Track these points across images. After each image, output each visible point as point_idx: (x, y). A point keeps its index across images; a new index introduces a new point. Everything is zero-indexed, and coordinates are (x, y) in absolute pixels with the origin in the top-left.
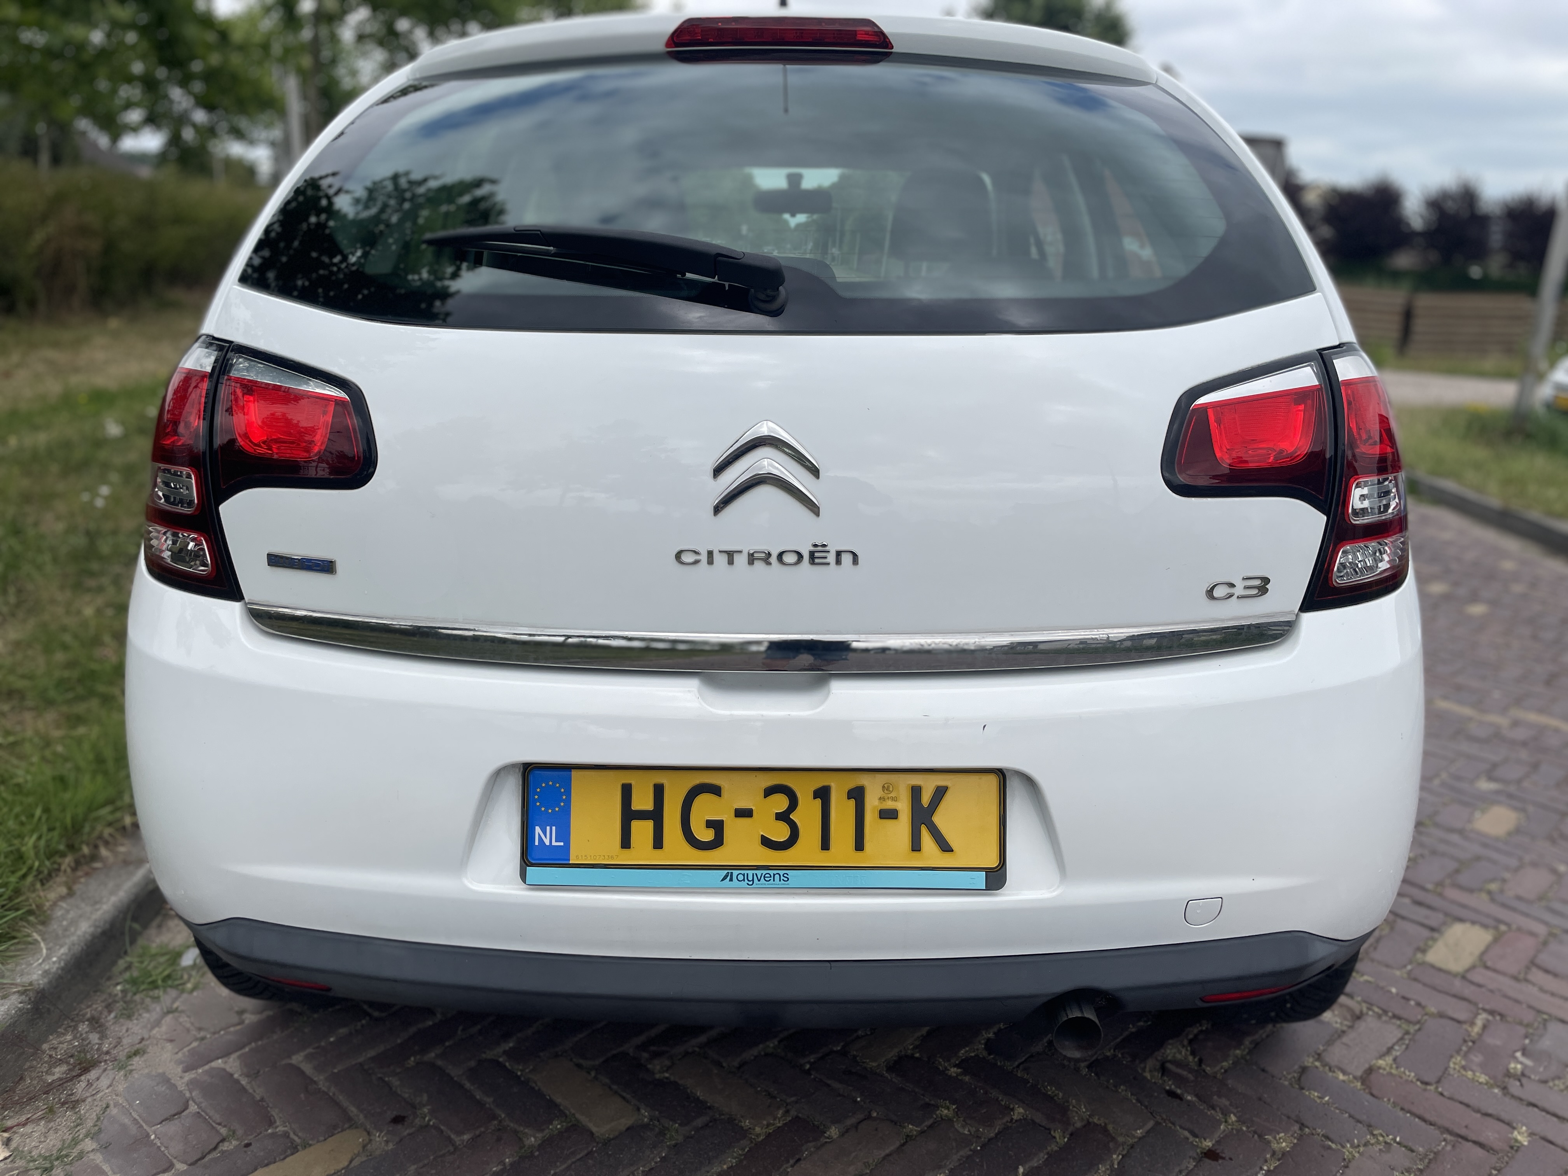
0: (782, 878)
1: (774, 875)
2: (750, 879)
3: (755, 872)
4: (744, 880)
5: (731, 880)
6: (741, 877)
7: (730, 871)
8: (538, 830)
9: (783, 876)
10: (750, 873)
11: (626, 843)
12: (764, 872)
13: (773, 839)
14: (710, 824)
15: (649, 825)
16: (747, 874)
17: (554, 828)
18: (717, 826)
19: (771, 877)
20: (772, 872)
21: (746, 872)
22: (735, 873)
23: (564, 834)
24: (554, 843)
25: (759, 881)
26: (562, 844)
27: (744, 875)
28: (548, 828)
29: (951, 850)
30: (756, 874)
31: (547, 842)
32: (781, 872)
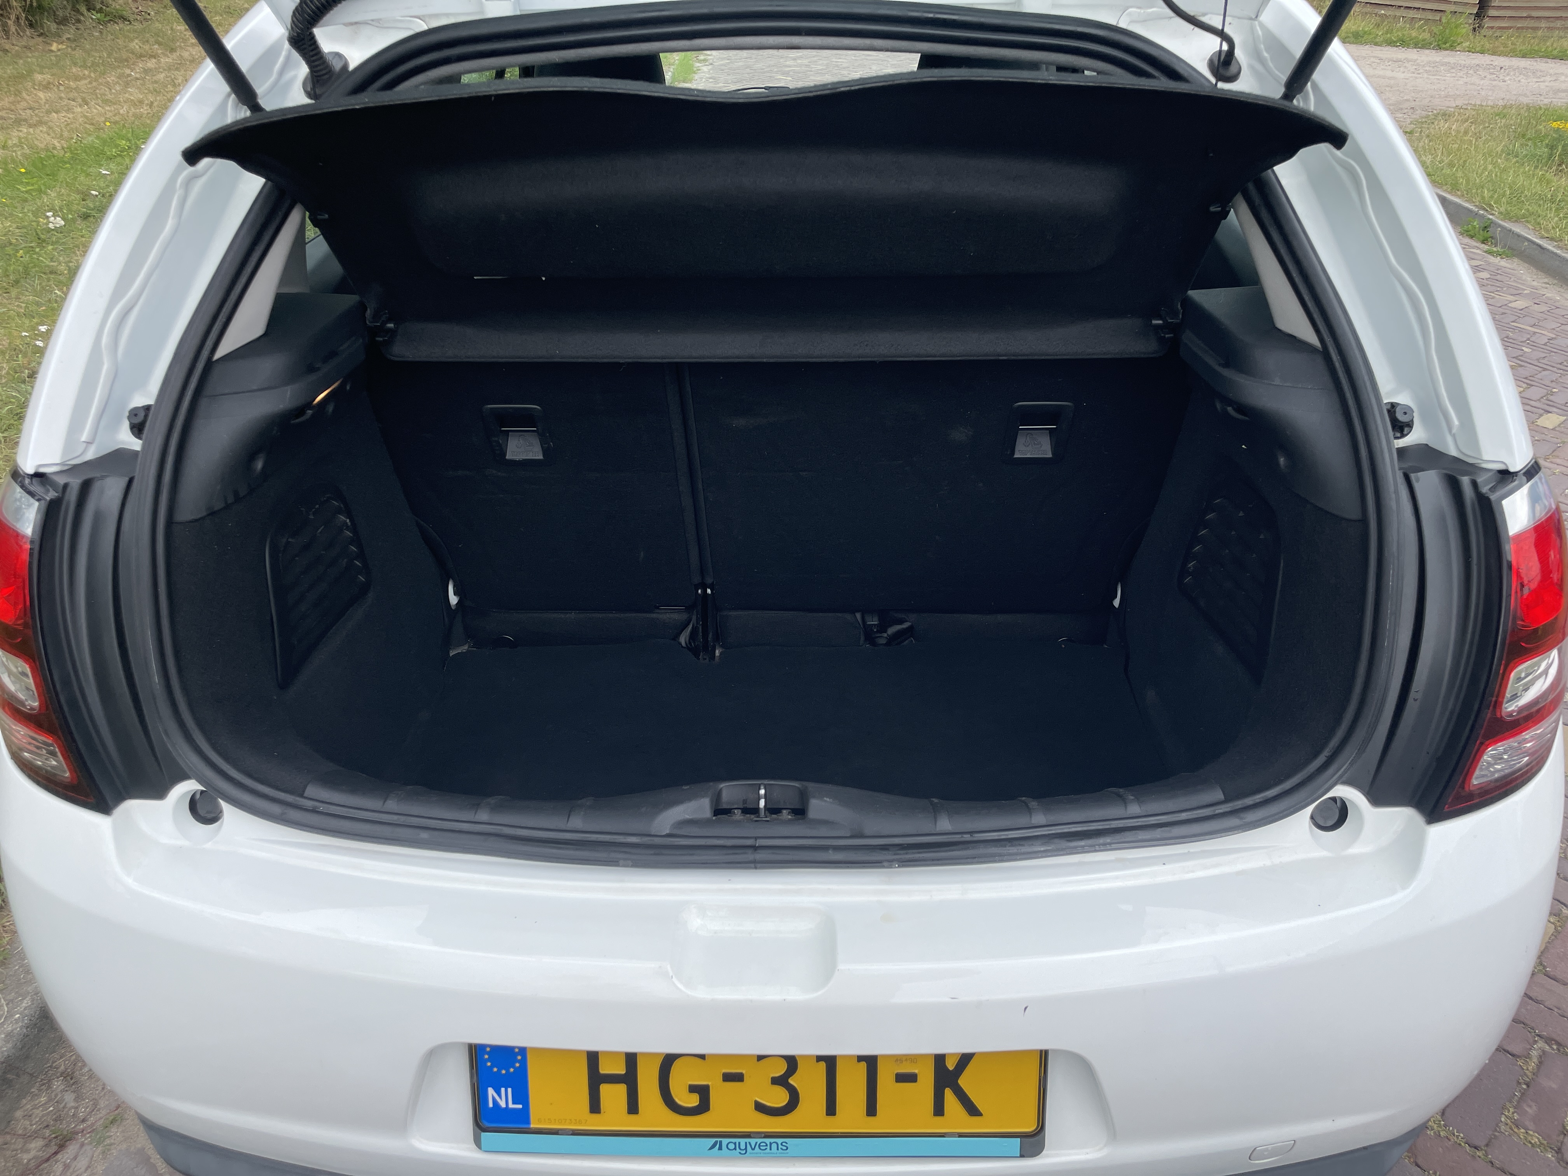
0: (780, 1146)
1: (771, 1144)
2: (743, 1147)
3: (748, 1140)
4: (735, 1149)
5: (720, 1148)
6: (732, 1146)
7: (719, 1140)
8: (491, 1091)
9: (782, 1144)
10: (743, 1141)
11: (595, 1107)
12: (759, 1140)
13: (768, 1104)
14: (693, 1089)
15: (621, 1090)
16: (739, 1143)
17: (510, 1090)
18: (703, 1092)
19: (767, 1145)
20: (768, 1141)
21: (737, 1140)
22: (725, 1141)
23: (521, 1095)
24: (511, 1106)
25: (753, 1149)
26: (520, 1106)
27: (735, 1144)
28: (503, 1090)
29: (980, 1114)
30: (750, 1143)
31: (503, 1104)
32: (780, 1141)
